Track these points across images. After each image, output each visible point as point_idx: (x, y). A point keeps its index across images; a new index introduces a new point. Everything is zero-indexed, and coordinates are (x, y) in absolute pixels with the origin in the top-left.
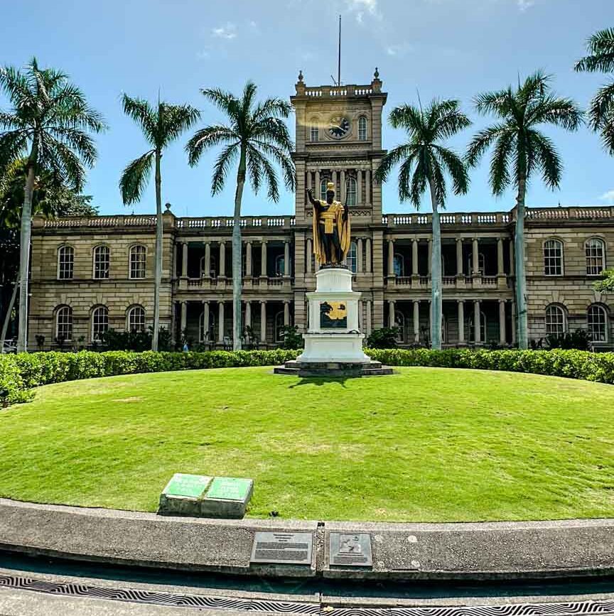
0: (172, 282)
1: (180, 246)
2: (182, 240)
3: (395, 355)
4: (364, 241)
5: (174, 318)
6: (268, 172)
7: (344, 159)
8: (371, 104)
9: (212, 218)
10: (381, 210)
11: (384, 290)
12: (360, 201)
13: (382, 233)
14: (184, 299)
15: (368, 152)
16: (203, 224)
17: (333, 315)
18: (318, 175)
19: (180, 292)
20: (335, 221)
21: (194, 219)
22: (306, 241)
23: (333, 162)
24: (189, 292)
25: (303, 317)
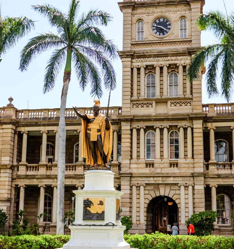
0: (12, 168)
1: (20, 136)
2: (22, 129)
3: (184, 241)
4: (185, 129)
5: (13, 201)
6: (92, 72)
7: (166, 55)
8: (190, 6)
9: (49, 110)
10: (201, 101)
11: (205, 176)
12: (181, 93)
13: (201, 121)
14: (22, 183)
15: (188, 49)
16: (42, 115)
17: (94, 209)
18: (142, 70)
19: (19, 177)
20: (99, 131)
21: (34, 111)
22: (132, 130)
23: (156, 58)
24: (27, 177)
25: (128, 200)
